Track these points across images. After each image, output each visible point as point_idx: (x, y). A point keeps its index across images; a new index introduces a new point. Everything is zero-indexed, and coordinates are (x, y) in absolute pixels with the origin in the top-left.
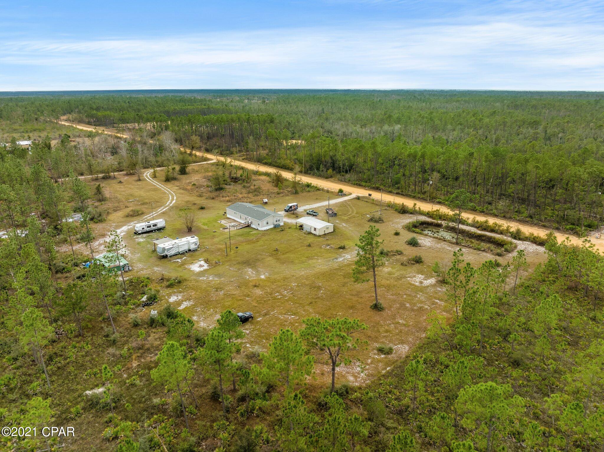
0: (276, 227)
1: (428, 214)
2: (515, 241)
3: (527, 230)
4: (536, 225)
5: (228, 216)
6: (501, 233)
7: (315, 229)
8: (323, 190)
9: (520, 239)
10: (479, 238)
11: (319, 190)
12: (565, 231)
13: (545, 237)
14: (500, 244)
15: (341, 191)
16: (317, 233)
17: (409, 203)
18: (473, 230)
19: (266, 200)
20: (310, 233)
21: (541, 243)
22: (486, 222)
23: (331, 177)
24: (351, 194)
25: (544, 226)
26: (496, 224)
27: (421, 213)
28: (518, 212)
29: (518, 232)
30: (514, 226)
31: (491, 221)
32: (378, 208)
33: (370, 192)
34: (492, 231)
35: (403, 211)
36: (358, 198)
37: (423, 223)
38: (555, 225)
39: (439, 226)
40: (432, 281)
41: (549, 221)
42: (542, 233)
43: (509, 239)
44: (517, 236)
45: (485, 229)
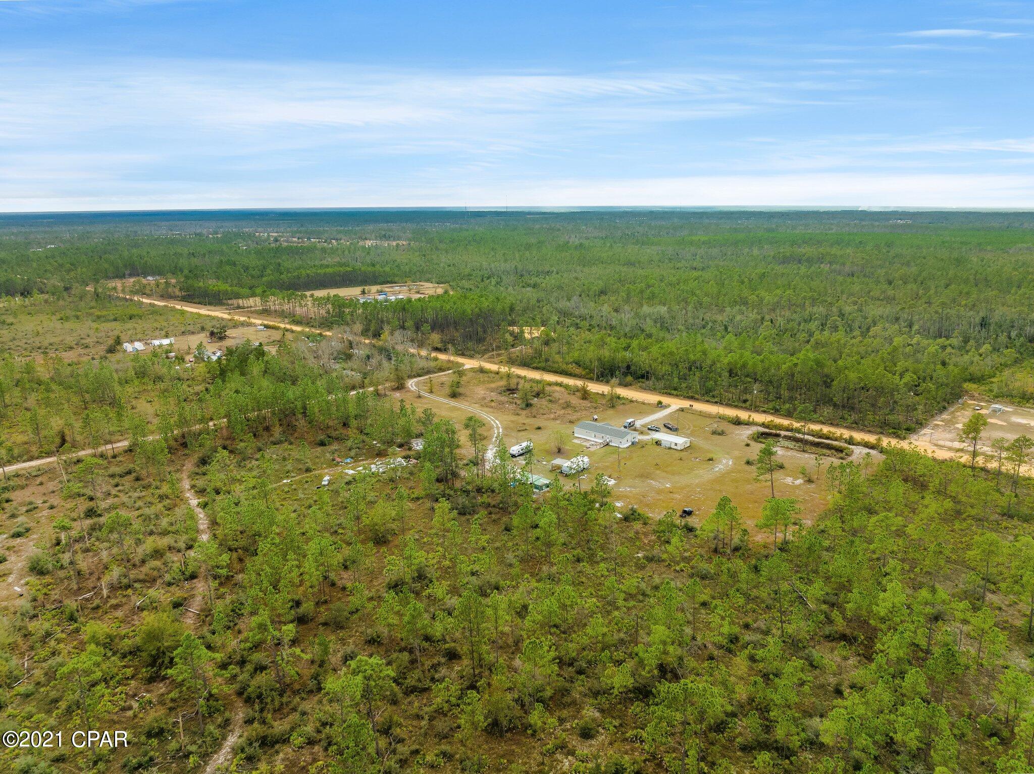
0: (633, 443)
1: (763, 425)
2: (851, 447)
3: (858, 436)
4: (862, 430)
5: (576, 435)
6: (836, 440)
7: (676, 444)
8: (636, 401)
9: (853, 444)
10: (817, 445)
11: (632, 401)
12: (889, 435)
13: (875, 442)
14: (840, 450)
15: (660, 403)
16: (679, 448)
17: (743, 415)
18: (810, 438)
19: (596, 417)
20: (670, 448)
21: (872, 447)
22: (821, 430)
23: (631, 385)
24: (669, 406)
25: (870, 432)
26: (830, 432)
27: (756, 424)
28: (842, 418)
29: (851, 438)
30: (846, 434)
31: (826, 429)
32: (709, 421)
33: (691, 403)
34: (828, 438)
35: (738, 422)
36: (682, 410)
37: (763, 434)
38: (879, 430)
39: (778, 435)
40: (799, 481)
41: (872, 426)
42: (871, 438)
43: (846, 445)
44: (851, 441)
45: (820, 437)
